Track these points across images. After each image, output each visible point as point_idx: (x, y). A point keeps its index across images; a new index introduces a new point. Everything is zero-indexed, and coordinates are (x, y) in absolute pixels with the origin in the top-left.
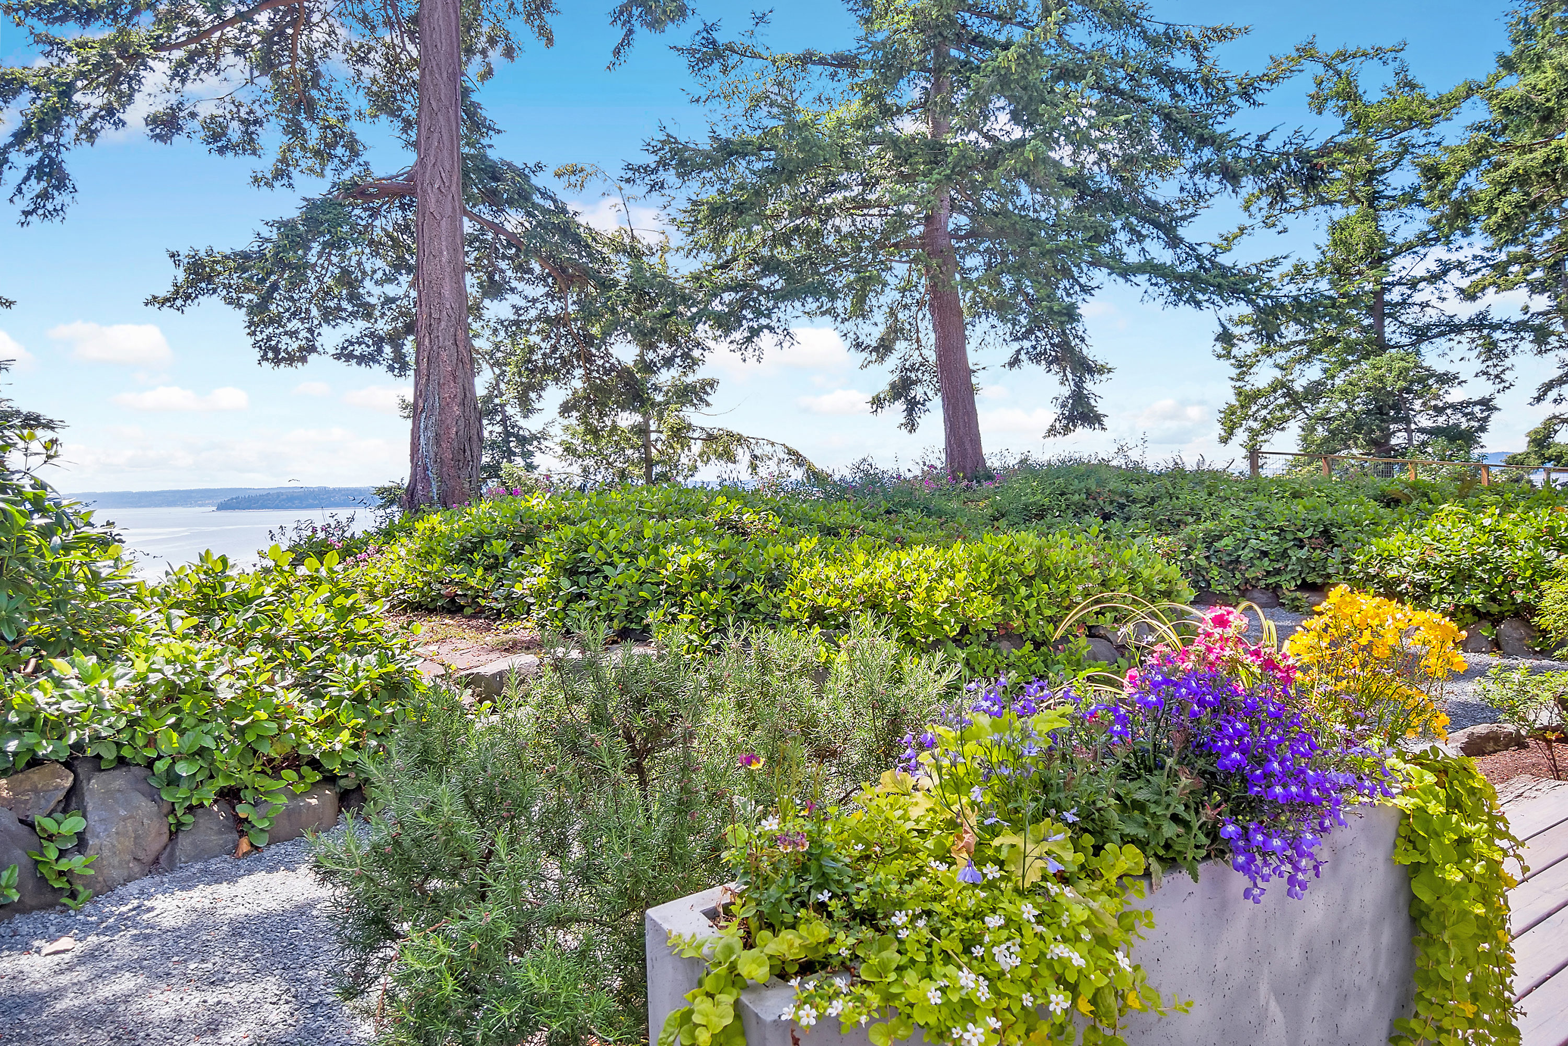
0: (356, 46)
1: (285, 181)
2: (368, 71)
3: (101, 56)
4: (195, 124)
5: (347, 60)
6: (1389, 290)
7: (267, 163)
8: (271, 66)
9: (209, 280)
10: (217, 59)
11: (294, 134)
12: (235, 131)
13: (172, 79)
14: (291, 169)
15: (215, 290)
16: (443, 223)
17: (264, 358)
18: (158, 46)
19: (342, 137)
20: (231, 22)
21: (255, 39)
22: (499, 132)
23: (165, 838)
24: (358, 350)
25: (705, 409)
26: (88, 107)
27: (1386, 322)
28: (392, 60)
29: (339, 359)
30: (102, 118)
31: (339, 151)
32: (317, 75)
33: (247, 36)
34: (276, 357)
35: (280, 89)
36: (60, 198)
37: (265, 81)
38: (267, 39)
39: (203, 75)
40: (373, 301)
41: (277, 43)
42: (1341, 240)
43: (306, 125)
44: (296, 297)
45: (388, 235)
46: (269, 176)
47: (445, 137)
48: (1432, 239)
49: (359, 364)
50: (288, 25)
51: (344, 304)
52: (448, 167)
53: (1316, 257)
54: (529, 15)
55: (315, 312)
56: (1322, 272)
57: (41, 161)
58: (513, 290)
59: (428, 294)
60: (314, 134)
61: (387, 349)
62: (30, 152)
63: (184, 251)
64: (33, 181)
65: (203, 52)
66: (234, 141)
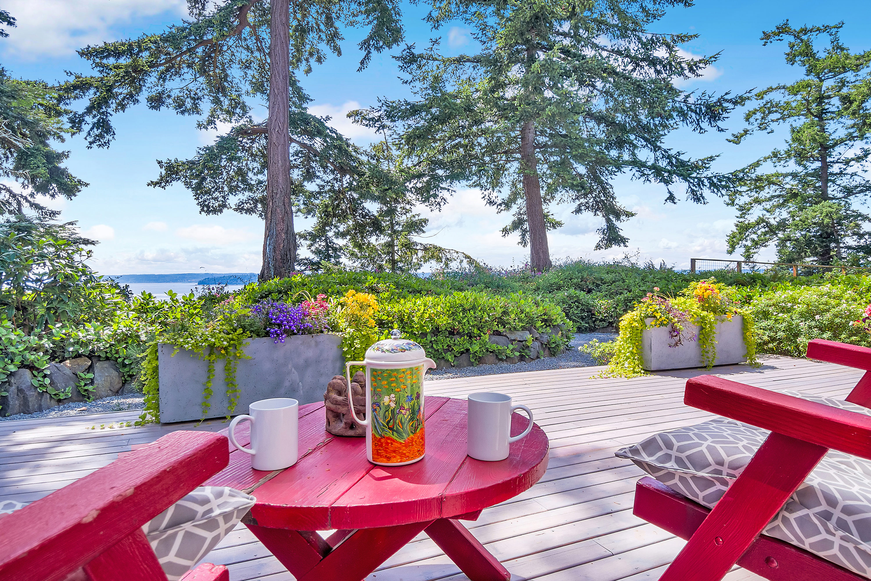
0: (244, 61)
1: (213, 126)
2: (250, 72)
3: (125, 72)
4: (170, 101)
5: (240, 68)
6: (832, 166)
7: (204, 117)
8: (205, 71)
9: (177, 173)
10: (180, 69)
11: (216, 103)
12: (189, 103)
13: (159, 80)
14: (216, 120)
15: (179, 179)
16: (279, 147)
17: (202, 210)
18: (152, 65)
19: (239, 104)
20: (185, 53)
21: (197, 60)
22: (312, 100)
23: (121, 385)
24: (246, 206)
25: (422, 235)
26: (121, 94)
27: (829, 185)
28: (261, 66)
29: (237, 211)
30: (128, 98)
31: (238, 110)
32: (226, 76)
33: (193, 59)
34: (208, 210)
35: (209, 83)
36: (108, 137)
37: (201, 79)
38: (203, 60)
39: (173, 77)
40: (253, 183)
41: (207, 61)
42: (796, 138)
43: (222, 99)
44: (217, 181)
45: (260, 151)
46: (205, 123)
47: (281, 106)
48: (855, 137)
49: (246, 213)
50: (212, 52)
51: (240, 184)
52: (282, 121)
53: (786, 147)
54: (328, 41)
55: (226, 189)
56: (789, 156)
57: (99, 120)
58: (318, 177)
59: (272, 181)
60: (226, 103)
61: (259, 206)
62: (94, 116)
63: (164, 160)
64: (95, 129)
65: (173, 66)
66: (188, 108)
